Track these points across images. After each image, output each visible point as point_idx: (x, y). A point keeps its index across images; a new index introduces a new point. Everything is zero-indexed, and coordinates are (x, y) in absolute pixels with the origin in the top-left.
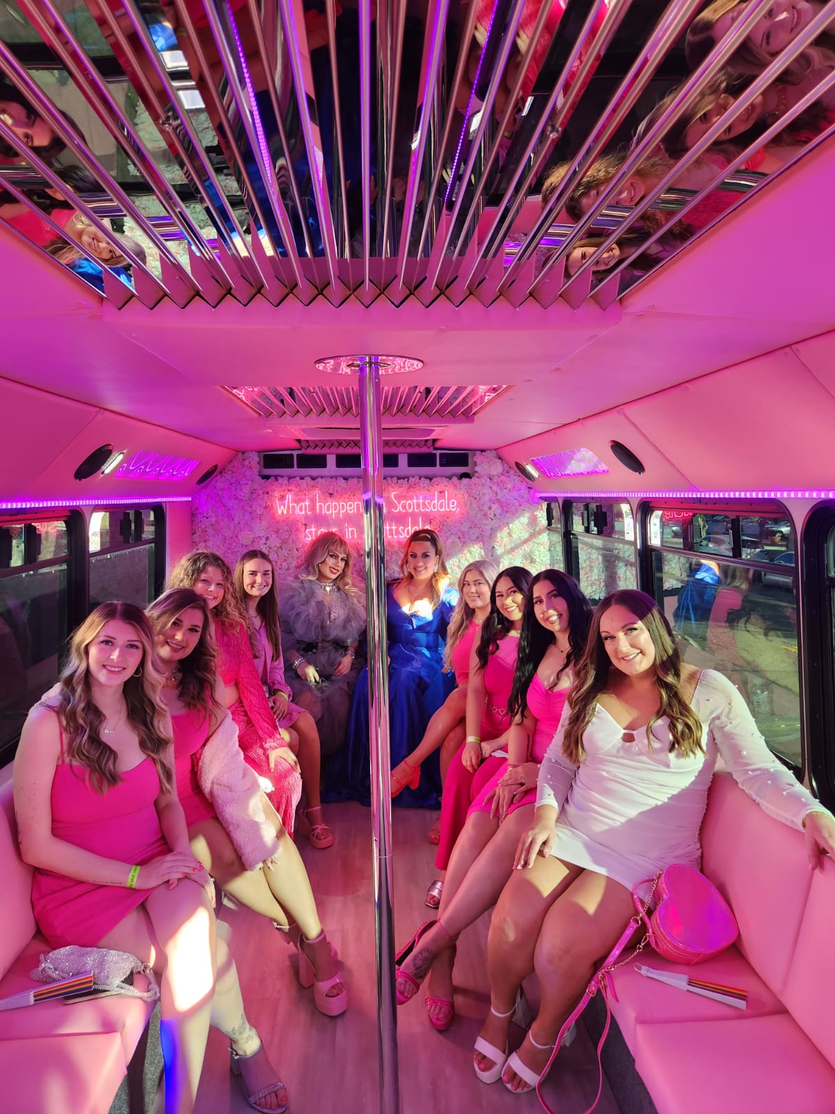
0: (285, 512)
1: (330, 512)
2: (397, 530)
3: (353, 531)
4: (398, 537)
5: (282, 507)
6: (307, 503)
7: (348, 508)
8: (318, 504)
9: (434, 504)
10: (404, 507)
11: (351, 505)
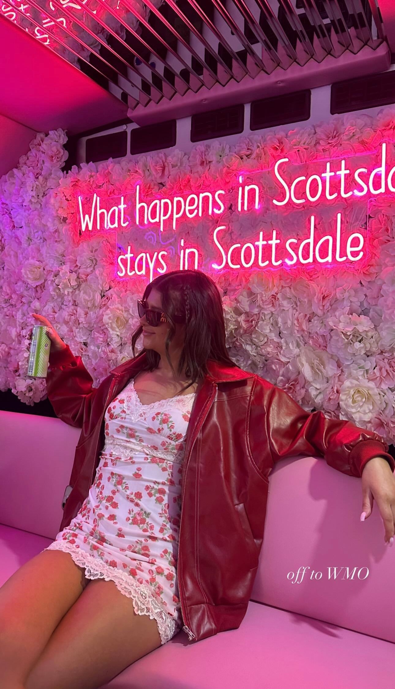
0: (90, 228)
1: (157, 220)
2: (280, 248)
3: (192, 254)
4: (283, 264)
5: (87, 217)
6: (122, 206)
7: (188, 208)
8: (138, 206)
9: (378, 177)
10: (300, 192)
11: (192, 202)
